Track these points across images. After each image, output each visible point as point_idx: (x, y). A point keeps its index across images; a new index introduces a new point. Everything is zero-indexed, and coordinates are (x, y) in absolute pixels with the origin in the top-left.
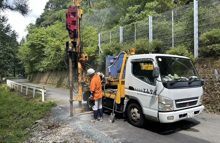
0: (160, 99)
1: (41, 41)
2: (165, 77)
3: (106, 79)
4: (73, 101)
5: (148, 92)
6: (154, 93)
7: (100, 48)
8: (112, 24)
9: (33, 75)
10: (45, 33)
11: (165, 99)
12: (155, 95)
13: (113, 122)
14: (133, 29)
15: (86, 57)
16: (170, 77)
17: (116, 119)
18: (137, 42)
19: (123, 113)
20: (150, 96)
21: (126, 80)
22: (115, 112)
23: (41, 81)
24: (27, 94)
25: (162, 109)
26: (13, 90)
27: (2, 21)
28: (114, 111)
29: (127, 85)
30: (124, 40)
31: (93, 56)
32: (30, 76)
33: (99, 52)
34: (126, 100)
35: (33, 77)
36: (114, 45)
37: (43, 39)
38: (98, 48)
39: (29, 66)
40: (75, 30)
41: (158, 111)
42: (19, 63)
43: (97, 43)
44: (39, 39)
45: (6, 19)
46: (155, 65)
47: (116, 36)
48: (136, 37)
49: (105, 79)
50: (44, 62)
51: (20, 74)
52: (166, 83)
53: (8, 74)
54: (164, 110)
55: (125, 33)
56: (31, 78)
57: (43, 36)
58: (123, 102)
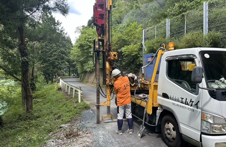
0: (204, 115)
1: (89, 42)
2: (214, 82)
3: (139, 82)
4: (100, 106)
5: (187, 103)
6: (195, 105)
7: (144, 46)
8: (159, 18)
9: (84, 75)
10: (92, 34)
11: (213, 115)
12: (197, 108)
13: (142, 137)
14: (183, 21)
15: (115, 55)
16: (223, 83)
17: (147, 133)
18: (187, 36)
19: (155, 126)
20: (189, 109)
21: (159, 84)
22: (145, 125)
23: (90, 80)
24: (69, 94)
25: (207, 131)
26: (60, 89)
27: (57, 25)
28: (144, 123)
29: (160, 91)
30: (172, 35)
31: (136, 55)
32: (81, 76)
33: (143, 50)
34: (159, 110)
35: (83, 76)
36: (159, 41)
37: (90, 39)
38: (142, 46)
39: (80, 66)
40: (103, 25)
41: (201, 132)
42: (74, 63)
43: (141, 40)
44: (87, 39)
45: (60, 23)
46: (199, 63)
47: (162, 31)
48: (186, 30)
49: (137, 82)
50: (90, 62)
51: (74, 74)
52: (215, 91)
53: (64, 73)
54: (210, 132)
55: (173, 27)
56: (82, 78)
57: (91, 36)
58: (156, 113)
